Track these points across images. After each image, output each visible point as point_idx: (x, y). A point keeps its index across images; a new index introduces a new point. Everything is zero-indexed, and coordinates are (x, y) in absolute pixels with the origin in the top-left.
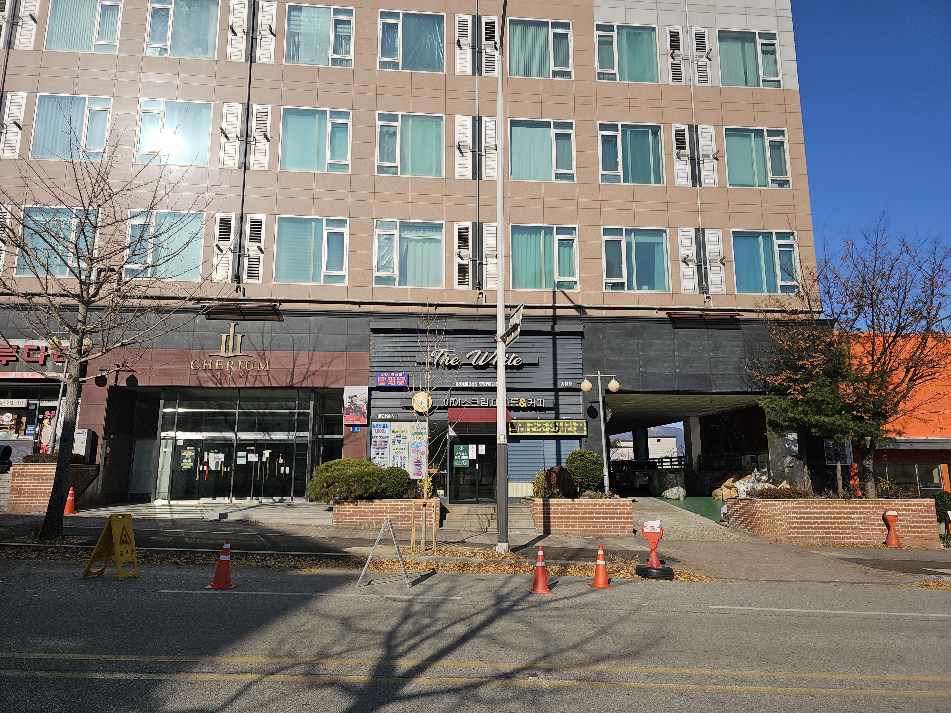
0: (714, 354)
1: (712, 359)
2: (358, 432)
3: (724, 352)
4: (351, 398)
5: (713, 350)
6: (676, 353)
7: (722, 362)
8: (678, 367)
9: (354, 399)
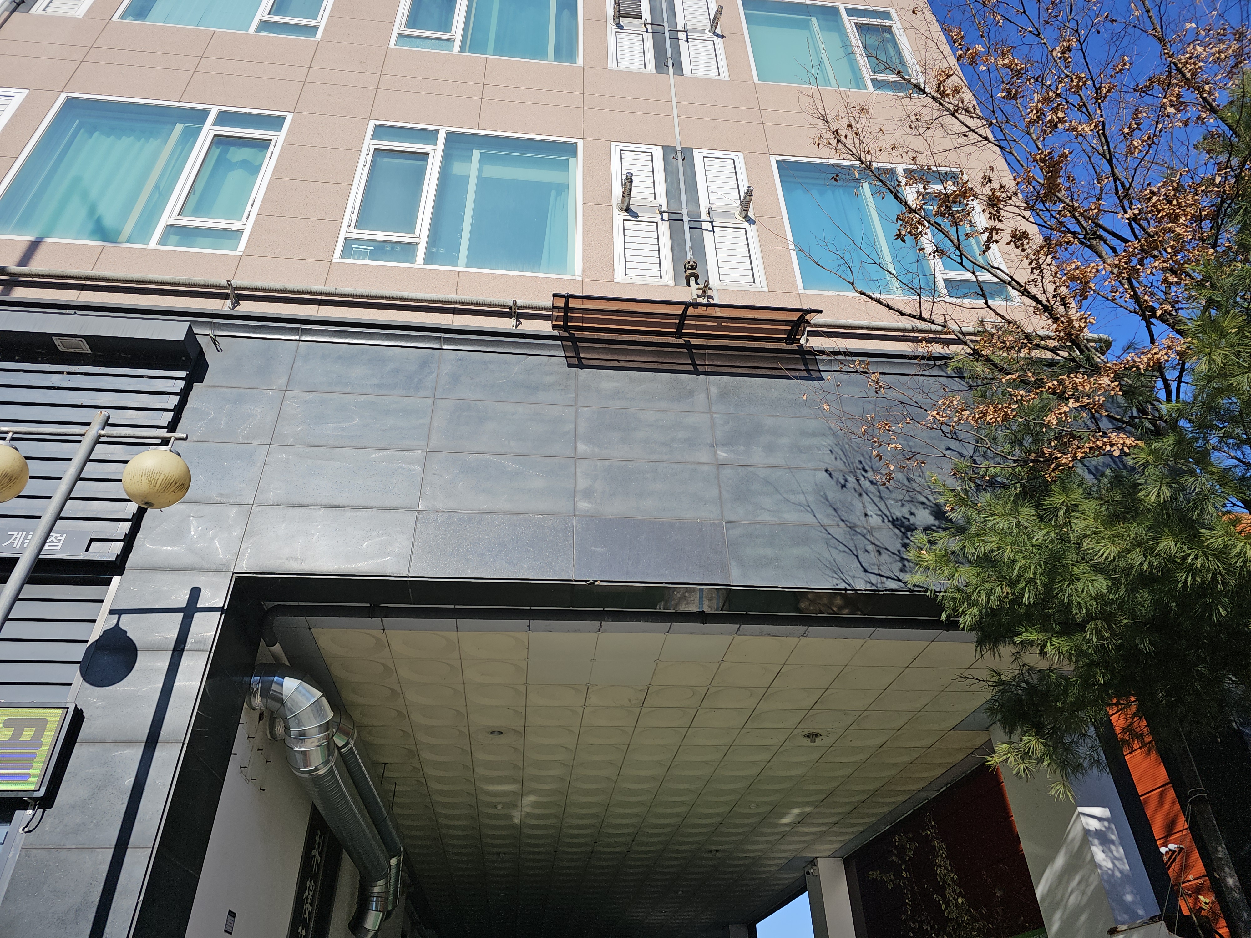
0: (732, 456)
1: (727, 472)
3: (770, 449)
5: (729, 442)
6: (582, 447)
7: (767, 482)
8: (588, 494)
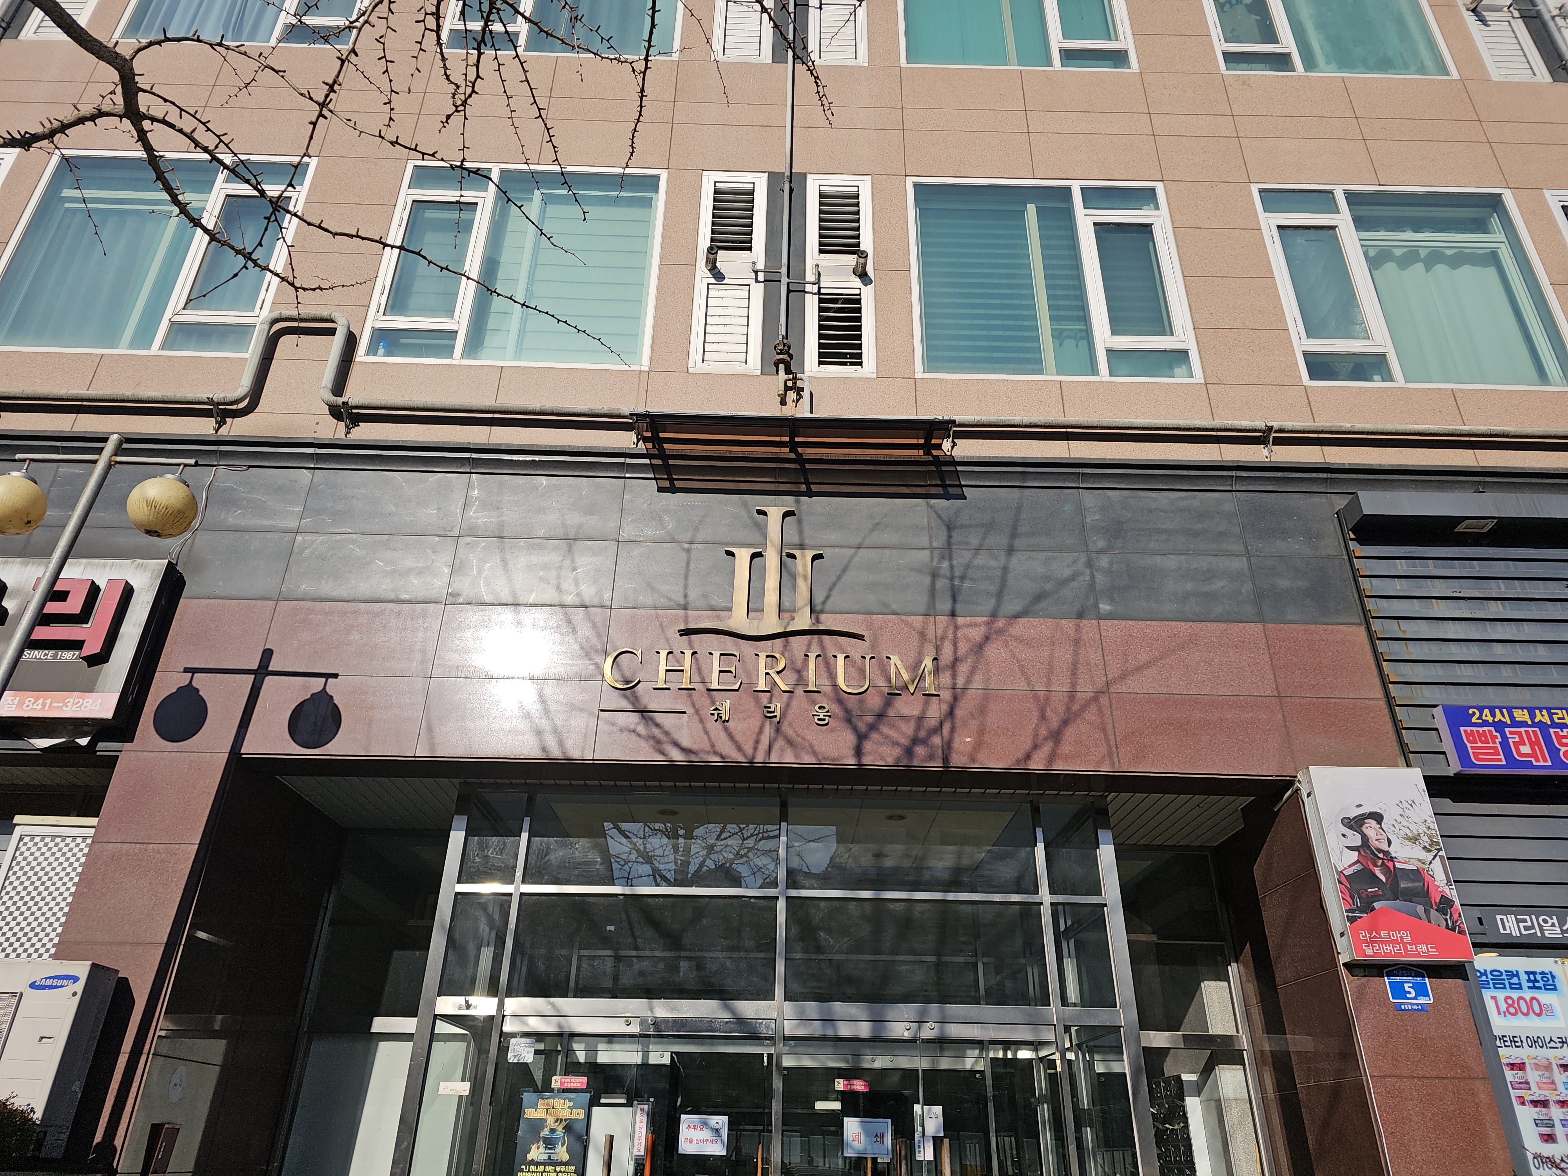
2: (1423, 1009)
4: (1355, 823)
9: (1371, 828)
